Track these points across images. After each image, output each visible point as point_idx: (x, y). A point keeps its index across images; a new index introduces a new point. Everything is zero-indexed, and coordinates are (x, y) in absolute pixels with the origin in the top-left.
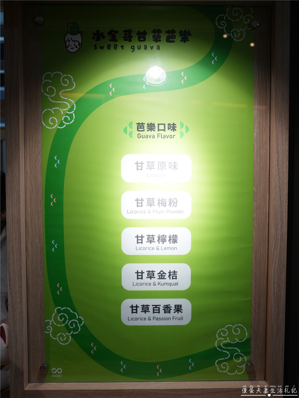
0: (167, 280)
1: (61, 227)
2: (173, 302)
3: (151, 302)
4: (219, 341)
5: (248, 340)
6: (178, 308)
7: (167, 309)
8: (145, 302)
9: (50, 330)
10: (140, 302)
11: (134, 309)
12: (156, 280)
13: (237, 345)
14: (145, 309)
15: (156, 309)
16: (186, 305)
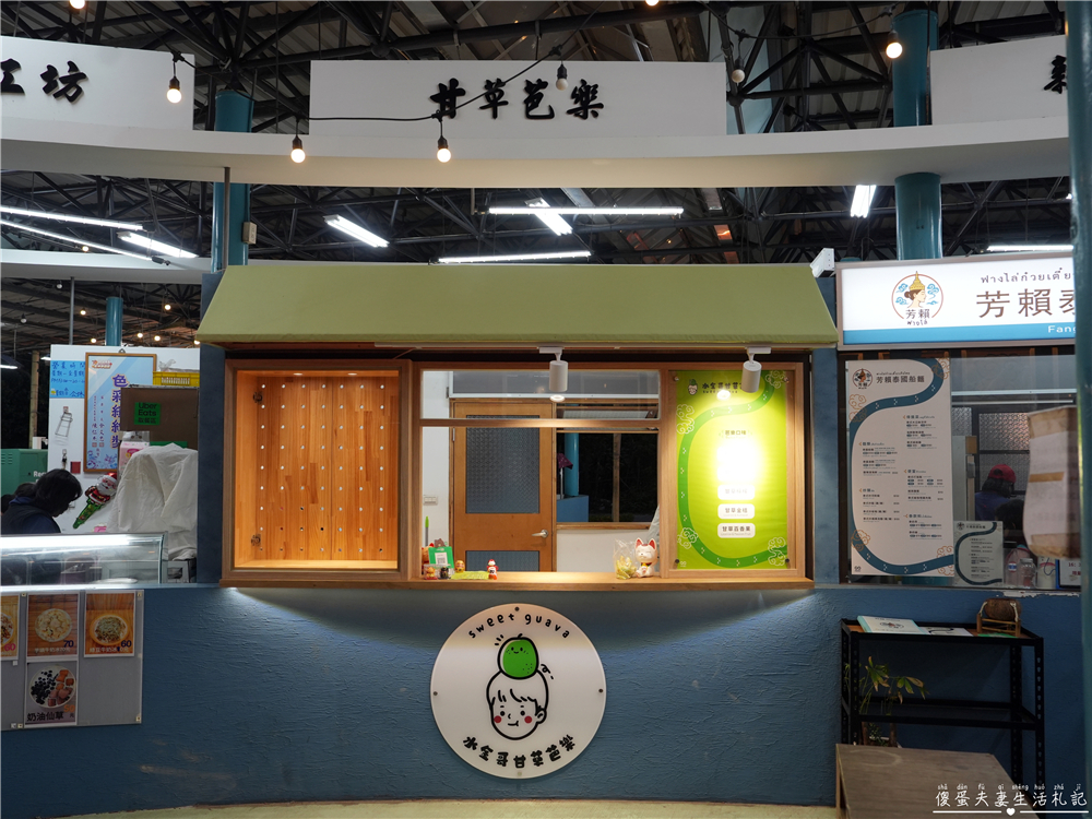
0: (742, 513)
1: (686, 485)
2: (745, 525)
3: (733, 525)
4: (770, 547)
5: (786, 546)
6: (748, 529)
7: (742, 529)
8: (730, 525)
9: (680, 541)
10: (727, 525)
11: (725, 529)
12: (736, 512)
13: (780, 549)
14: (731, 529)
15: (736, 529)
16: (752, 527)
